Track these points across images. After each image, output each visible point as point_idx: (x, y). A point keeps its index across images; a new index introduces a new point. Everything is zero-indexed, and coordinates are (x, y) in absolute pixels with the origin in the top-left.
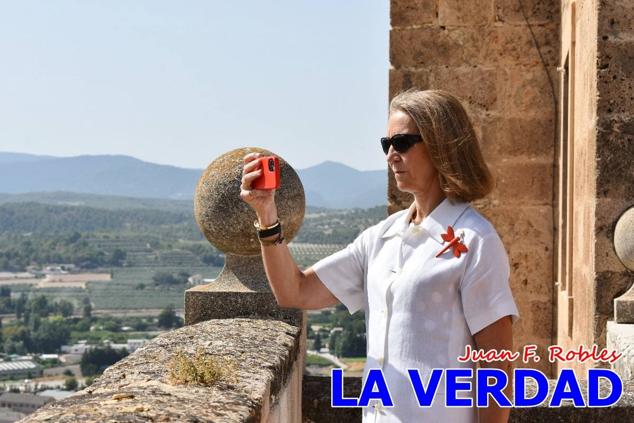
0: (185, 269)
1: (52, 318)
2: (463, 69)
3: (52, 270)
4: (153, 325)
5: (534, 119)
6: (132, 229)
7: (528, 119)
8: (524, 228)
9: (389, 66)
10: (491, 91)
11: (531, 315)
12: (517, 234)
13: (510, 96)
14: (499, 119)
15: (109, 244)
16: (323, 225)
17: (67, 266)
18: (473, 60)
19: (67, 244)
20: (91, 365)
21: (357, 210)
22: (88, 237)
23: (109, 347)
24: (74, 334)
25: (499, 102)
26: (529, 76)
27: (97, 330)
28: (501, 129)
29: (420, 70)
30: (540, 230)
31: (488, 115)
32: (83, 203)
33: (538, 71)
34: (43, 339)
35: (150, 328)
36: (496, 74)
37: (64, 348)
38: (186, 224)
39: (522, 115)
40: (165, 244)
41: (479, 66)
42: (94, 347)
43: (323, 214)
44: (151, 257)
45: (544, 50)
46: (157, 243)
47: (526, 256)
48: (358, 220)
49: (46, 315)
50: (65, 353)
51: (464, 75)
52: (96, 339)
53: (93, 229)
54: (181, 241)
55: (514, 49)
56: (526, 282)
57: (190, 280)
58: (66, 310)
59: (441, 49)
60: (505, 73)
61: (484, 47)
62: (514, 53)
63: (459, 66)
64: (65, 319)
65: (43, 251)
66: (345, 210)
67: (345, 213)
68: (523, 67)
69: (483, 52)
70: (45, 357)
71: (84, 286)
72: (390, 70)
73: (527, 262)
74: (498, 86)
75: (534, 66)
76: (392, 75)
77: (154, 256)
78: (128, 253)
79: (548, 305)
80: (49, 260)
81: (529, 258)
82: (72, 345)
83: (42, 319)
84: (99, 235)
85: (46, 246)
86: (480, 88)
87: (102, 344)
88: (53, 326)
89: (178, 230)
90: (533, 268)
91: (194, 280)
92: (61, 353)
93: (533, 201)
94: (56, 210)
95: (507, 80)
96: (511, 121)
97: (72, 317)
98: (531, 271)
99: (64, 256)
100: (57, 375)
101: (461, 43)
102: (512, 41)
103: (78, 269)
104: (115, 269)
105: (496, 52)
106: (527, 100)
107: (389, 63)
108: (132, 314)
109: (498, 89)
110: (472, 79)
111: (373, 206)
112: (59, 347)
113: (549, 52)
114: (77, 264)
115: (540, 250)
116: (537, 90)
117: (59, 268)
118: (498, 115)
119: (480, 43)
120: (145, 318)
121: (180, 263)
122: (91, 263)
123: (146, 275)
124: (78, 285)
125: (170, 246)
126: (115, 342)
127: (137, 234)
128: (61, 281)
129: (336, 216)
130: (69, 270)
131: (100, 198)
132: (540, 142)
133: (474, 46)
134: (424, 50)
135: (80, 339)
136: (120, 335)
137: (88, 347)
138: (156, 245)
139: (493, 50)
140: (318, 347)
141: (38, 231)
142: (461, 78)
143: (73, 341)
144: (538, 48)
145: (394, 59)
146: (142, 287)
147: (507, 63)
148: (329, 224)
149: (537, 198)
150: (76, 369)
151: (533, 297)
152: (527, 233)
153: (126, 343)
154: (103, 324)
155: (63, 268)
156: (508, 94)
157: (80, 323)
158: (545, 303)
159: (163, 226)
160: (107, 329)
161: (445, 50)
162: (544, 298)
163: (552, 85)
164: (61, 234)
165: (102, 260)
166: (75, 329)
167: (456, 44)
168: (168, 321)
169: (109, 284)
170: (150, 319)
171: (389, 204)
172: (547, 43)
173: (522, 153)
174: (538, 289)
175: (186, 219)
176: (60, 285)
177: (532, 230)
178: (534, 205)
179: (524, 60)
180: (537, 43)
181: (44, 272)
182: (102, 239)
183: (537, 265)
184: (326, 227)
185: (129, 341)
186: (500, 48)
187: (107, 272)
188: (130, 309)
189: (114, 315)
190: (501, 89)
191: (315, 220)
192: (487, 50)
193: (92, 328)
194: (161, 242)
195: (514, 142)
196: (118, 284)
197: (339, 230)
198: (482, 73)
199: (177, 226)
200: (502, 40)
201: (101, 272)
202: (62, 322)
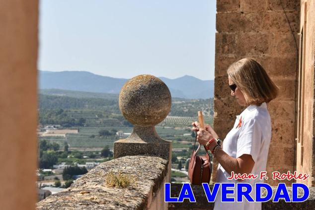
0: (115, 128)
1: (49, 151)
2: (252, 33)
3: (49, 127)
4: (99, 156)
5: (287, 58)
6: (89, 108)
7: (284, 58)
8: (280, 111)
9: (216, 31)
10: (265, 44)
11: (284, 154)
12: (277, 114)
13: (275, 47)
14: (269, 58)
15: (77, 115)
16: (183, 107)
17: (56, 126)
18: (257, 28)
19: (57, 115)
20: (68, 175)
21: (200, 100)
22: (67, 111)
23: (77, 166)
24: (59, 159)
25: (269, 50)
26: (284, 37)
27: (71, 157)
28: (270, 63)
29: (231, 33)
30: (289, 112)
31: (264, 56)
32: (65, 95)
33: (289, 34)
34: (44, 162)
35: (97, 157)
36: (268, 36)
37: (54, 166)
38: (115, 105)
39: (281, 56)
40: (106, 115)
41: (260, 32)
42: (69, 166)
43: (183, 102)
44: (98, 122)
45: (292, 24)
46: (101, 115)
47: (282, 125)
48: (201, 105)
49: (46, 150)
50: (55, 168)
51: (252, 36)
52: (70, 162)
53: (70, 107)
54: (113, 114)
55: (277, 24)
56: (281, 138)
57: (117, 133)
58: (56, 147)
59: (241, 23)
60: (273, 35)
61: (263, 22)
62: (277, 25)
63: (250, 31)
64: (55, 152)
65: (45, 118)
66: (194, 100)
67: (194, 101)
68: (282, 33)
69: (262, 25)
70: (45, 170)
71: (65, 136)
72: (216, 33)
73: (282, 128)
74: (269, 41)
75: (287, 32)
76: (217, 36)
77: (99, 122)
78: (87, 120)
79: (292, 149)
80: (48, 123)
81: (283, 126)
82: (58, 165)
83: (44, 152)
84: (73, 110)
85: (46, 116)
86: (260, 43)
87: (73, 165)
88: (49, 155)
89: (112, 109)
90: (285, 131)
91: (119, 133)
92: (53, 169)
93: (285, 98)
94: (52, 98)
95: (273, 39)
96: (276, 59)
97: (59, 151)
98: (284, 133)
99: (55, 121)
100: (51, 179)
101: (251, 20)
102: (276, 19)
103: (62, 127)
104: (80, 127)
105: (268, 25)
106: (283, 48)
107: (216, 30)
108: (88, 150)
109: (269, 44)
110: (256, 38)
111: (209, 98)
112: (52, 166)
113: (295, 25)
114: (61, 125)
115: (289, 122)
116: (288, 44)
117: (52, 127)
118: (269, 56)
119: (260, 21)
120: (95, 152)
121: (112, 125)
122: (69, 125)
123: (95, 131)
124: (61, 135)
125: (107, 117)
126: (80, 164)
127: (91, 110)
128: (53, 133)
129: (190, 103)
130: (57, 128)
131: (73, 92)
132: (290, 69)
133: (258, 22)
134: (233, 23)
135: (62, 162)
136: (82, 160)
137: (66, 166)
138: (101, 116)
139: (267, 24)
140: (180, 168)
141: (43, 109)
142: (251, 38)
143: (59, 163)
144: (289, 23)
145: (218, 28)
146: (93, 136)
147: (274, 30)
148: (186, 107)
149: (287, 97)
150: (60, 177)
151: (285, 146)
152: (282, 114)
153: (85, 164)
154: (74, 155)
155: (54, 127)
156: (274, 46)
157: (62, 154)
158: (291, 149)
159: (104, 107)
160: (76, 157)
161: (243, 24)
162: (290, 146)
163: (296, 41)
164: (54, 110)
165: (74, 123)
166: (60, 157)
167: (249, 21)
168: (106, 154)
169: (77, 135)
170: (97, 152)
171: (215, 99)
172: (294, 21)
173: (280, 75)
174: (287, 142)
175: (115, 103)
176: (53, 135)
177: (284, 112)
178: (286, 100)
179: (282, 29)
180: (288, 20)
181: (45, 128)
182: (74, 113)
183: (287, 130)
184: (185, 108)
185: (87, 163)
186: (270, 23)
187: (76, 129)
188: (87, 147)
189: (79, 150)
190: (271, 43)
191: (180, 104)
192: (264, 24)
193: (68, 156)
194: (103, 114)
195: (277, 69)
196: (81, 135)
197: (192, 110)
198: (261, 36)
199: (111, 107)
200: (271, 19)
201: (74, 129)
202: (53, 153)
